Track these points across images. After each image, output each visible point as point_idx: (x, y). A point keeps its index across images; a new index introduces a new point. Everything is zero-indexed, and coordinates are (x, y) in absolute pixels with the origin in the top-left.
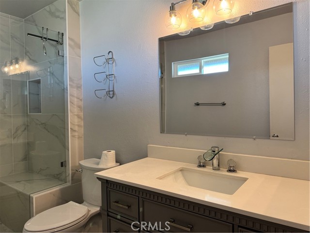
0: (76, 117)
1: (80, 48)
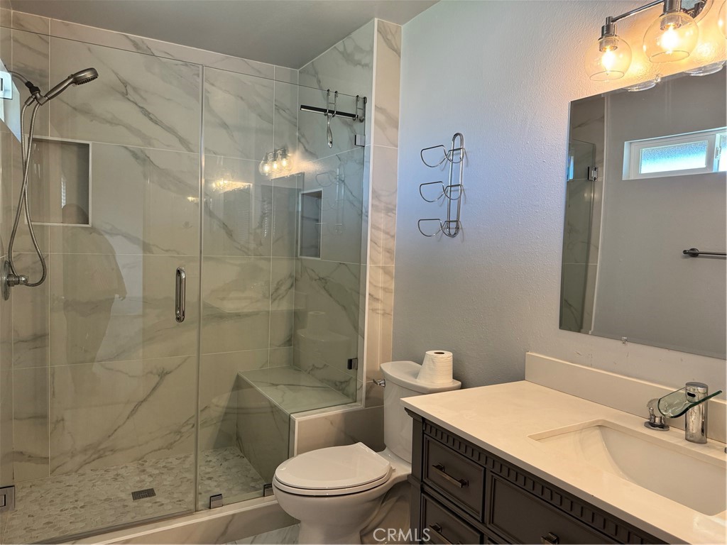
0: (381, 271)
1: (397, 127)
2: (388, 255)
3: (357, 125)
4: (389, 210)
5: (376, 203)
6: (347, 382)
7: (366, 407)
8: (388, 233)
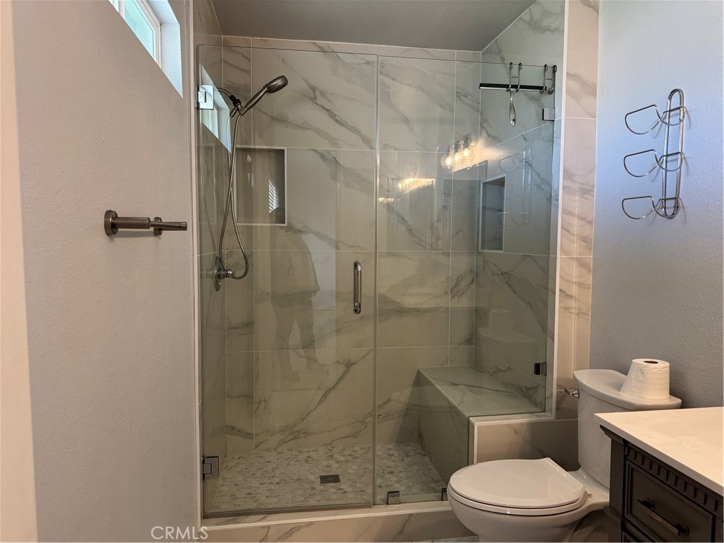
0: (574, 263)
1: (595, 95)
2: (583, 244)
3: (546, 99)
4: (586, 191)
5: (568, 184)
6: (535, 389)
7: (557, 418)
8: (583, 219)
